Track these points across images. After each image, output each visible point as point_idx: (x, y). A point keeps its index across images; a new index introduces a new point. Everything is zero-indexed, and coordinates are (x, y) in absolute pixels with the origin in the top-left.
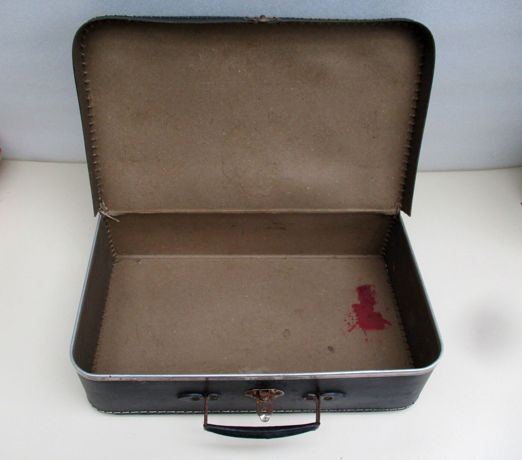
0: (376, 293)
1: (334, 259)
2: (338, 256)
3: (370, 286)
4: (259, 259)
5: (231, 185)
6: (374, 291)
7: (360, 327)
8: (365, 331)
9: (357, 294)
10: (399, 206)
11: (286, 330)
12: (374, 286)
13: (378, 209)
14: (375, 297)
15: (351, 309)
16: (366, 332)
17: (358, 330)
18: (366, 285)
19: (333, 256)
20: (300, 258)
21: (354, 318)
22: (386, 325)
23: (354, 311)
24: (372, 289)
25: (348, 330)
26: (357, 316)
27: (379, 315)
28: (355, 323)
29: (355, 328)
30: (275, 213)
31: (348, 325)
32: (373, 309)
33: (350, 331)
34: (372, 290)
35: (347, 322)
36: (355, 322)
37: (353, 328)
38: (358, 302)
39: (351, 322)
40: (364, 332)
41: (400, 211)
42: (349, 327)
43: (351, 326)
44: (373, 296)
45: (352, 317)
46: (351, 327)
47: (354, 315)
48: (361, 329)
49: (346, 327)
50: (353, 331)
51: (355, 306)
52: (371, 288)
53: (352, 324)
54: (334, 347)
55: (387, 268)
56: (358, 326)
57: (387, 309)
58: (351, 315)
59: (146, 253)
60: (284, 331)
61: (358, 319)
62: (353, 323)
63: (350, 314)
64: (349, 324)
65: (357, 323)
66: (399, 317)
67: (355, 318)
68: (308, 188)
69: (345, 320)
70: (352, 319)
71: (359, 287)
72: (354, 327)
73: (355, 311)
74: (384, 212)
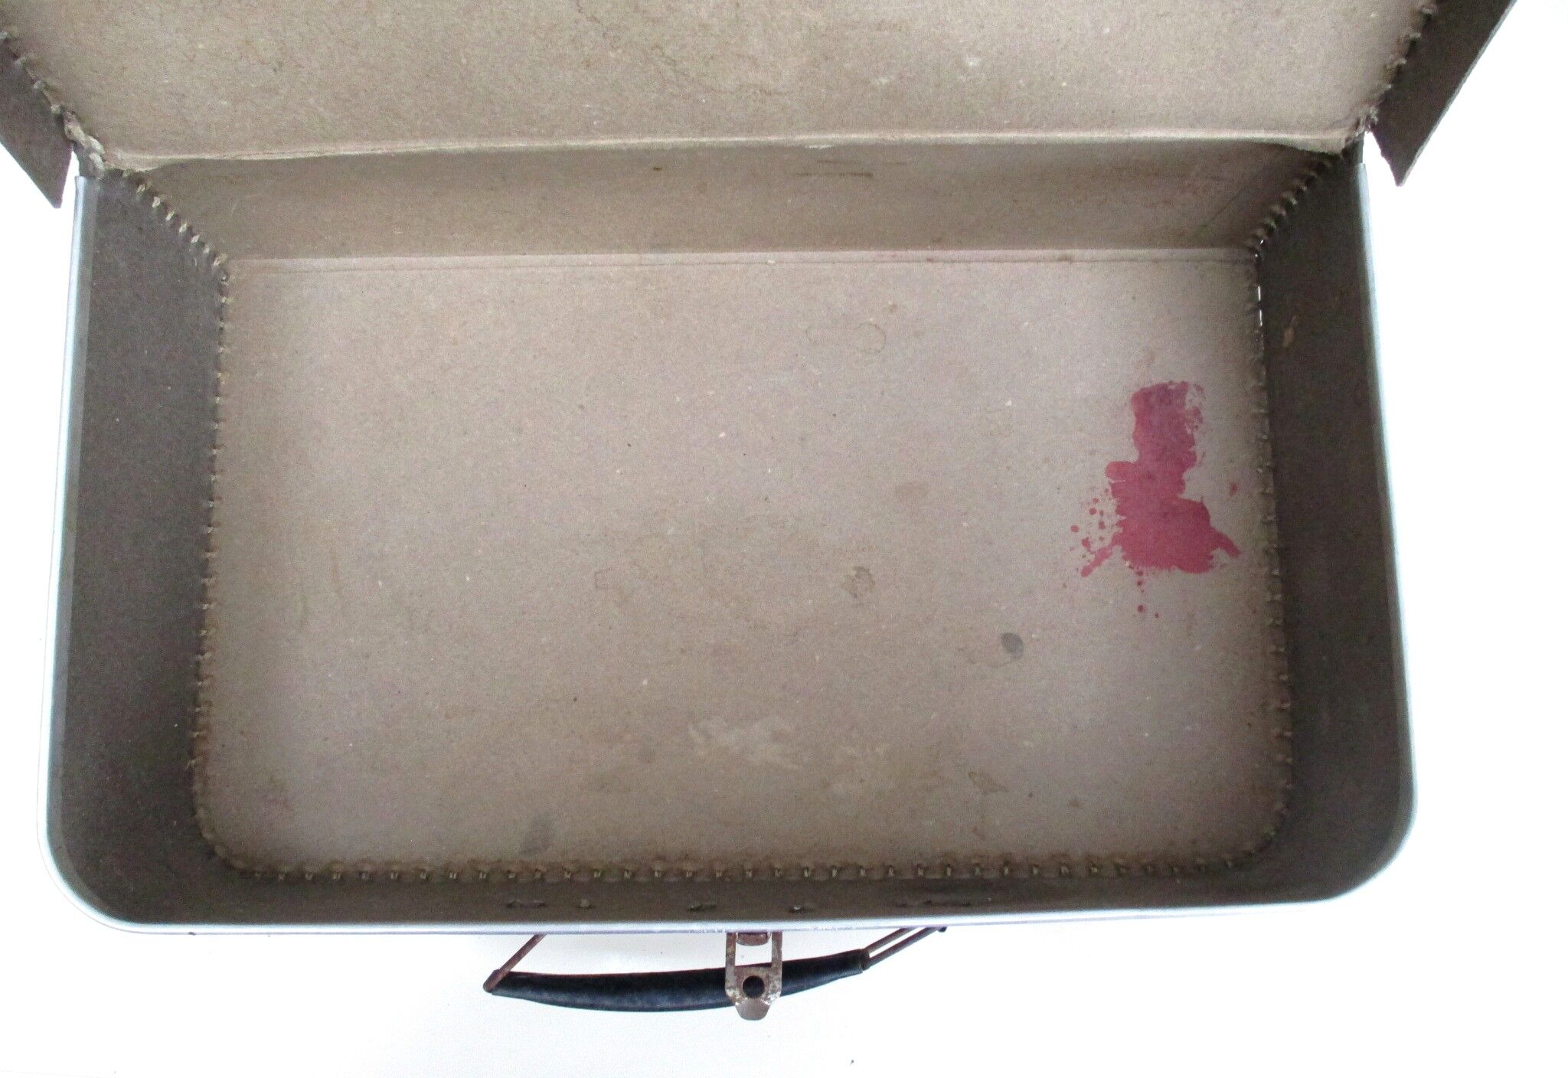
0: (1201, 420)
1: (1064, 263)
2: (1076, 253)
3: (1184, 386)
4: (774, 265)
5: (620, 51)
6: (1197, 412)
7: (1125, 558)
8: (1140, 573)
9: (1129, 421)
10: (1368, 117)
11: (859, 569)
12: (1199, 389)
13: (1268, 129)
14: (1196, 435)
15: (1104, 482)
16: (1144, 577)
17: (1118, 567)
18: (1171, 383)
19: (1058, 253)
20: (930, 260)
21: (1107, 522)
22: (1220, 555)
23: (1110, 490)
24: (1191, 400)
25: (1081, 568)
26: (1120, 511)
27: (1200, 512)
28: (1108, 541)
29: (1106, 562)
30: (823, 147)
31: (1082, 550)
32: (1180, 484)
33: (1086, 572)
34: (1188, 406)
35: (1082, 535)
36: (1108, 535)
37: (1098, 562)
38: (1133, 457)
39: (1095, 533)
40: (1137, 578)
41: (1366, 133)
42: (1084, 556)
43: (1092, 553)
44: (1189, 431)
45: (1102, 513)
46: (1092, 557)
47: (1109, 506)
48: (1128, 564)
49: (1078, 557)
50: (1096, 570)
51: (1118, 469)
52: (1189, 396)
53: (1096, 546)
54: (1023, 636)
55: (1264, 305)
56: (1118, 552)
57: (1234, 488)
58: (1098, 507)
59: (336, 251)
60: (853, 573)
61: (1120, 524)
62: (1101, 539)
63: (1096, 501)
64: (1086, 543)
65: (1117, 540)
66: (1270, 522)
67: (1112, 519)
68: (972, 62)
69: (1075, 529)
70: (1102, 525)
71: (1143, 389)
72: (1102, 555)
73: (1116, 490)
74: (1293, 141)
